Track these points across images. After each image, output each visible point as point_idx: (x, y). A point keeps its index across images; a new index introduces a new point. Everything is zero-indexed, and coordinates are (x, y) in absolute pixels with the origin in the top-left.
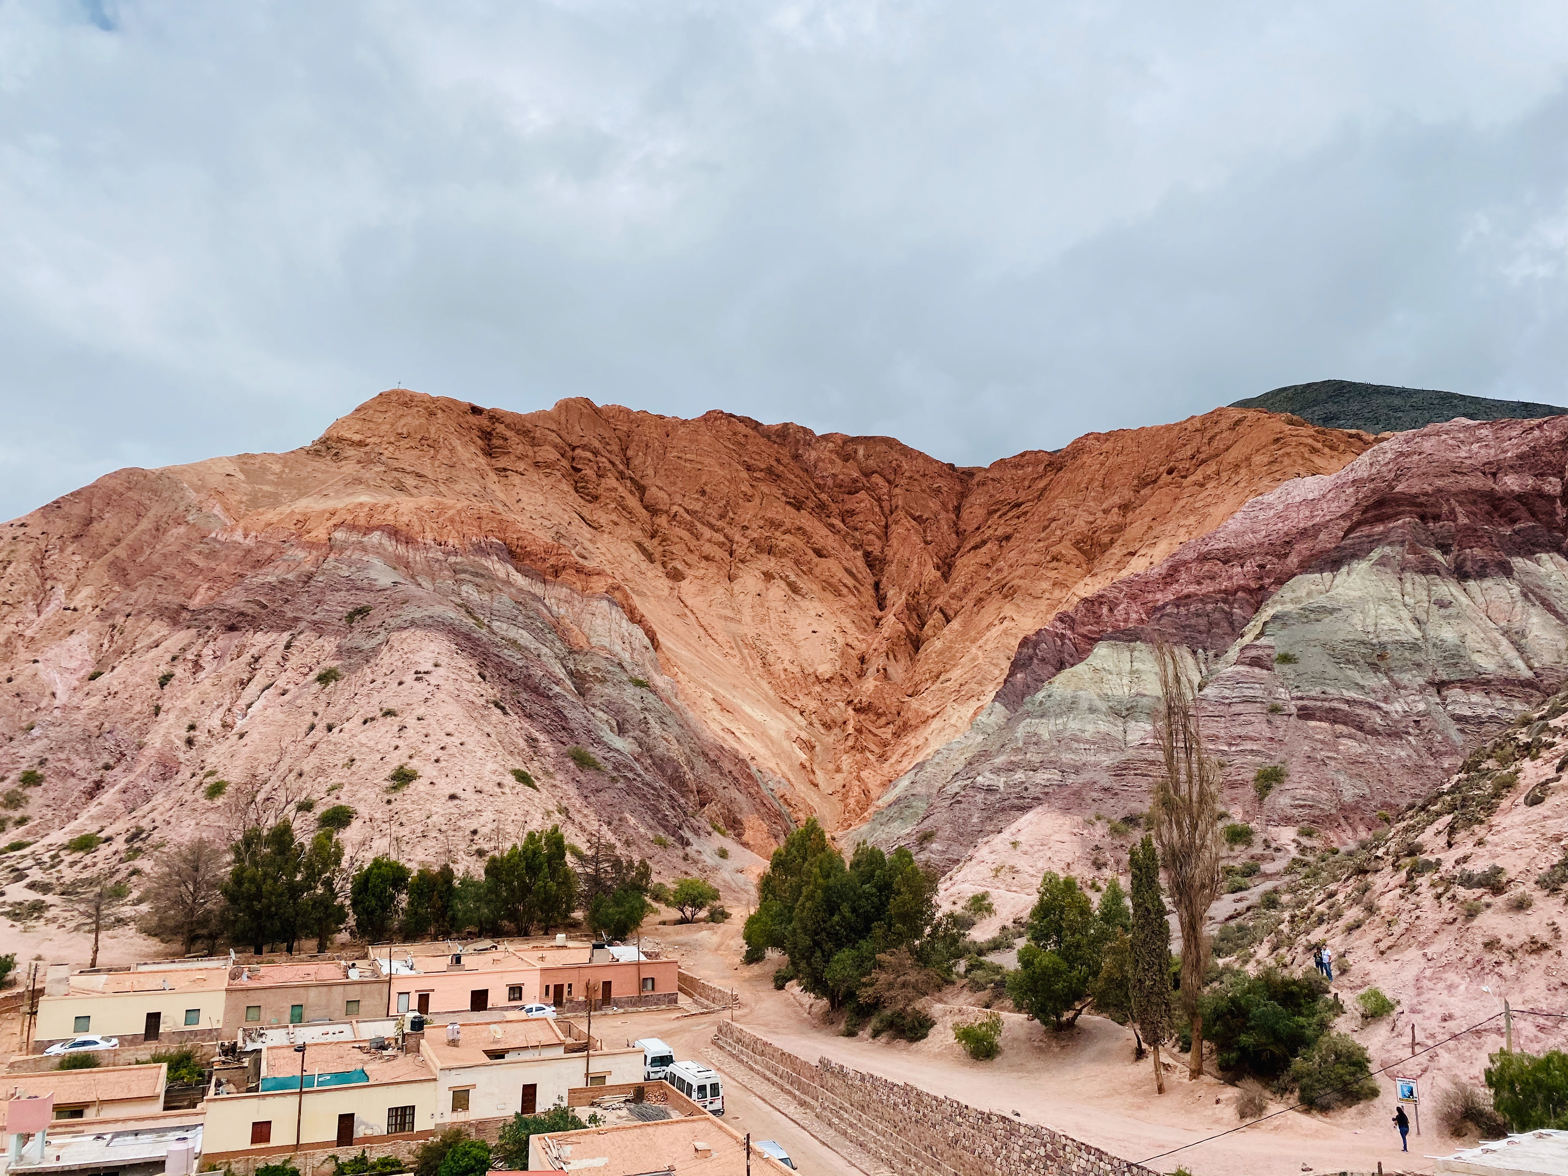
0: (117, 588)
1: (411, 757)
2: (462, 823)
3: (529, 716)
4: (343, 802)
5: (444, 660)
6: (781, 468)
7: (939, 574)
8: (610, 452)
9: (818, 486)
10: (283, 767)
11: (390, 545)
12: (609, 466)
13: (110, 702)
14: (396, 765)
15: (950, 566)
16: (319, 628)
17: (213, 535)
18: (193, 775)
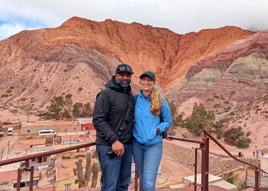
0: (24, 53)
1: (82, 85)
2: (92, 97)
3: (102, 79)
4: (70, 93)
5: (87, 68)
6: (147, 33)
7: (175, 54)
8: (115, 30)
9: (153, 37)
10: (58, 87)
11: (75, 46)
12: (115, 32)
13: (25, 74)
14: (79, 87)
15: (177, 53)
16: (63, 61)
17: (42, 43)
18: (42, 88)
